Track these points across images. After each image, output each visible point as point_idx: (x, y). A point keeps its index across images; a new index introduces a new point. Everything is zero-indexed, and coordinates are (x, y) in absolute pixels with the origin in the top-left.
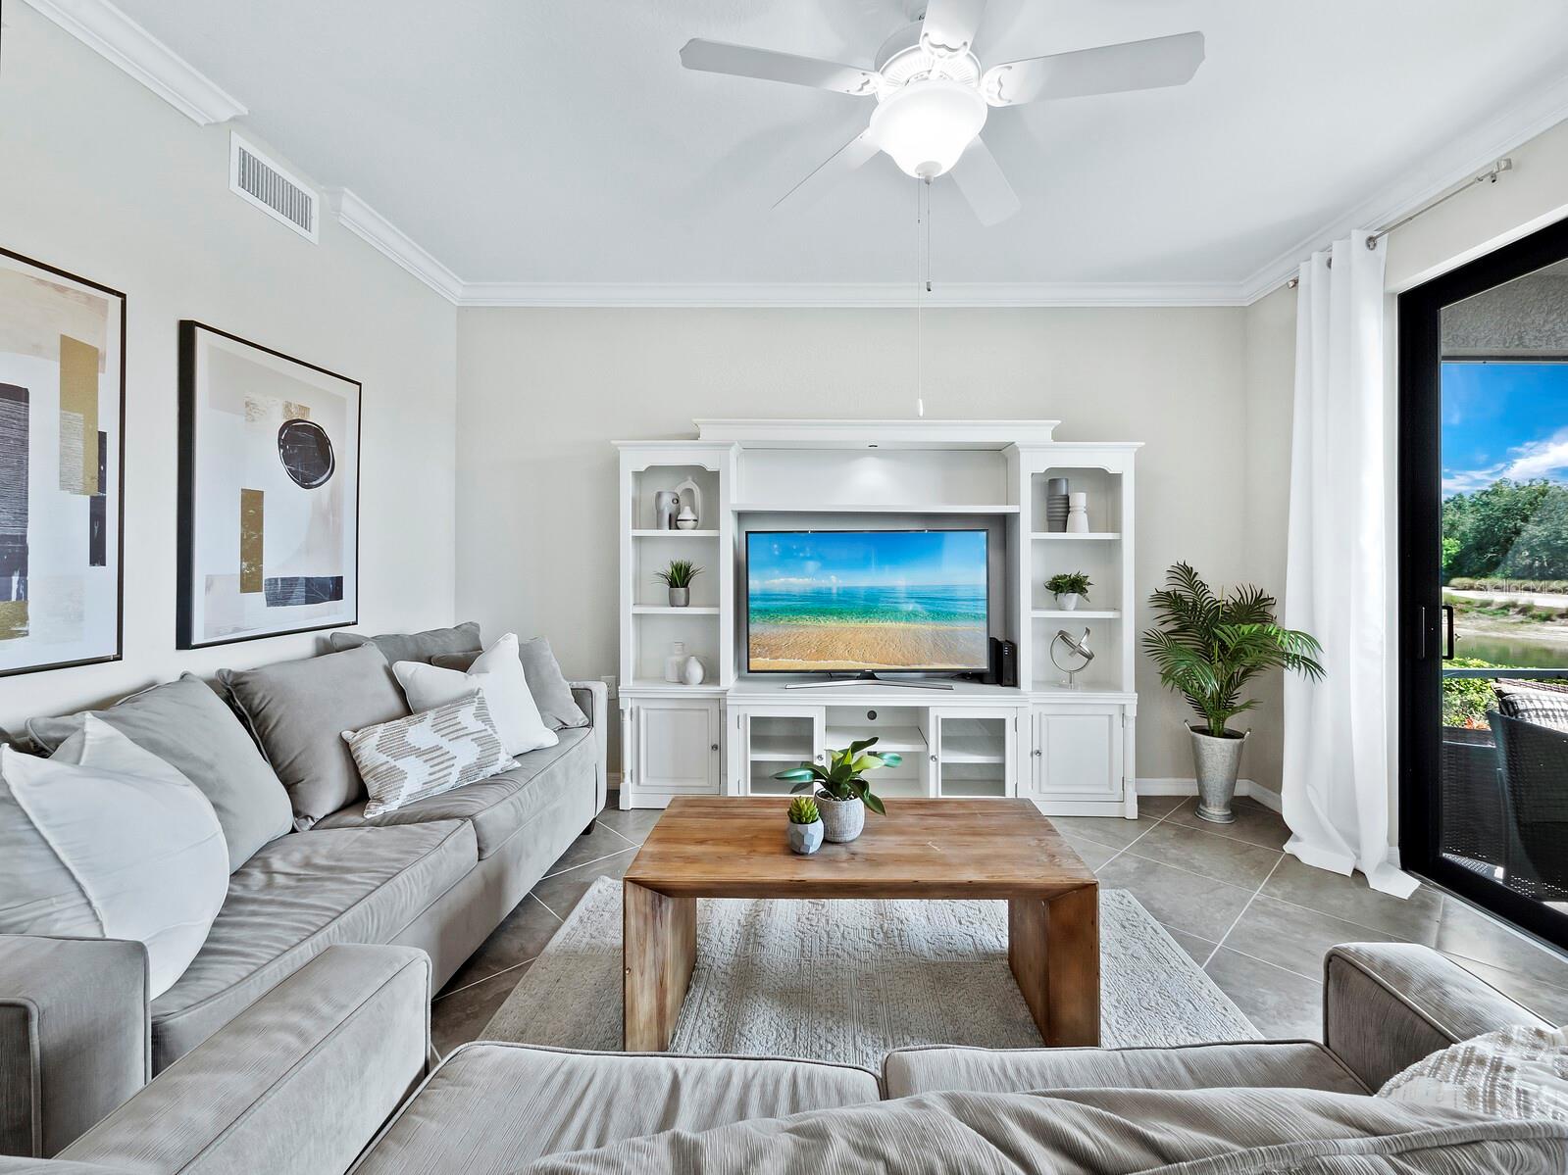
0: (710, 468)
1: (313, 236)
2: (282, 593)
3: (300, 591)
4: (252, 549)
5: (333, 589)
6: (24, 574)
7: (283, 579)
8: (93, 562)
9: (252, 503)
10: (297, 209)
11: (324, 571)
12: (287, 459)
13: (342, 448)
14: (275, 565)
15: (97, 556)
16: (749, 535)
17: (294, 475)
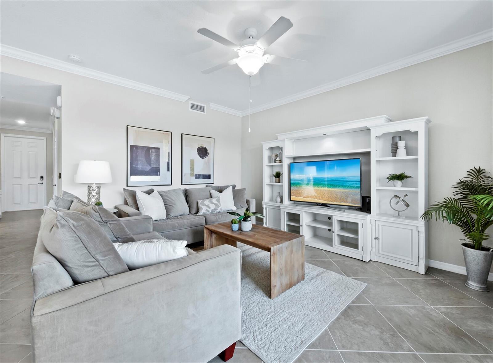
0: (281, 147)
1: (205, 113)
2: (198, 177)
3: (202, 177)
4: (192, 169)
5: (209, 177)
6: (159, 172)
7: (198, 175)
8: (168, 171)
9: (192, 163)
10: (202, 109)
11: (206, 173)
12: (199, 154)
13: (210, 151)
14: (197, 172)
15: (168, 170)
16: (291, 164)
17: (200, 156)
